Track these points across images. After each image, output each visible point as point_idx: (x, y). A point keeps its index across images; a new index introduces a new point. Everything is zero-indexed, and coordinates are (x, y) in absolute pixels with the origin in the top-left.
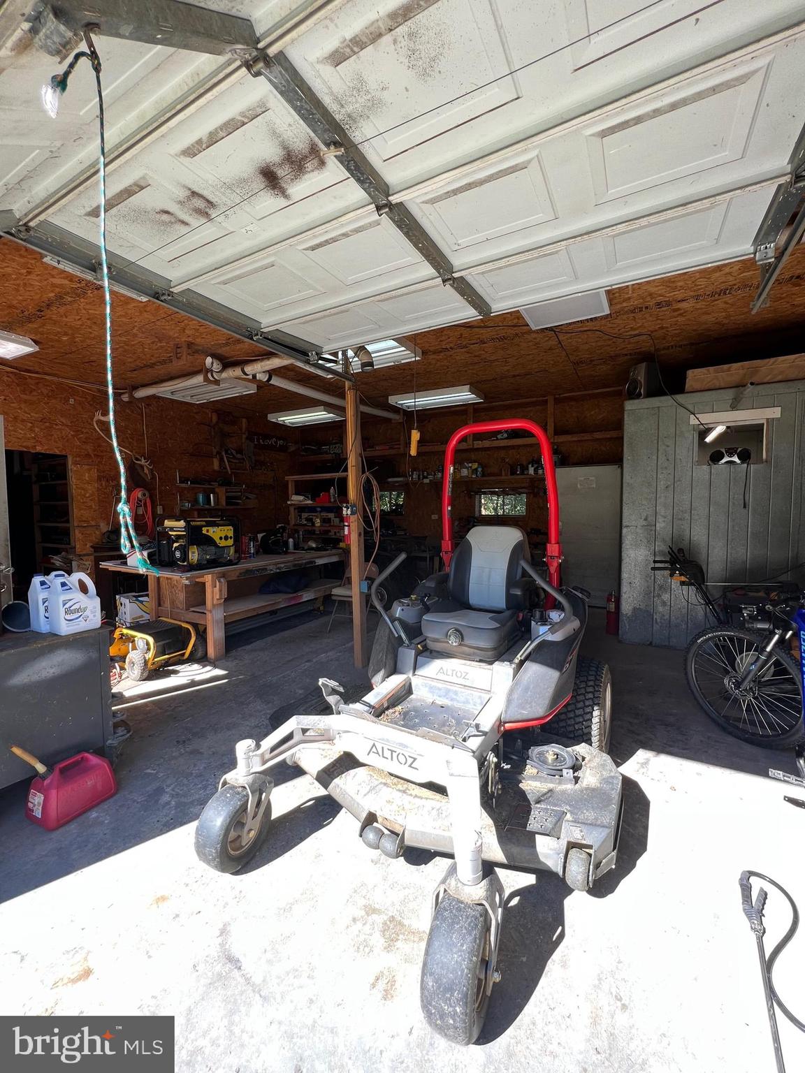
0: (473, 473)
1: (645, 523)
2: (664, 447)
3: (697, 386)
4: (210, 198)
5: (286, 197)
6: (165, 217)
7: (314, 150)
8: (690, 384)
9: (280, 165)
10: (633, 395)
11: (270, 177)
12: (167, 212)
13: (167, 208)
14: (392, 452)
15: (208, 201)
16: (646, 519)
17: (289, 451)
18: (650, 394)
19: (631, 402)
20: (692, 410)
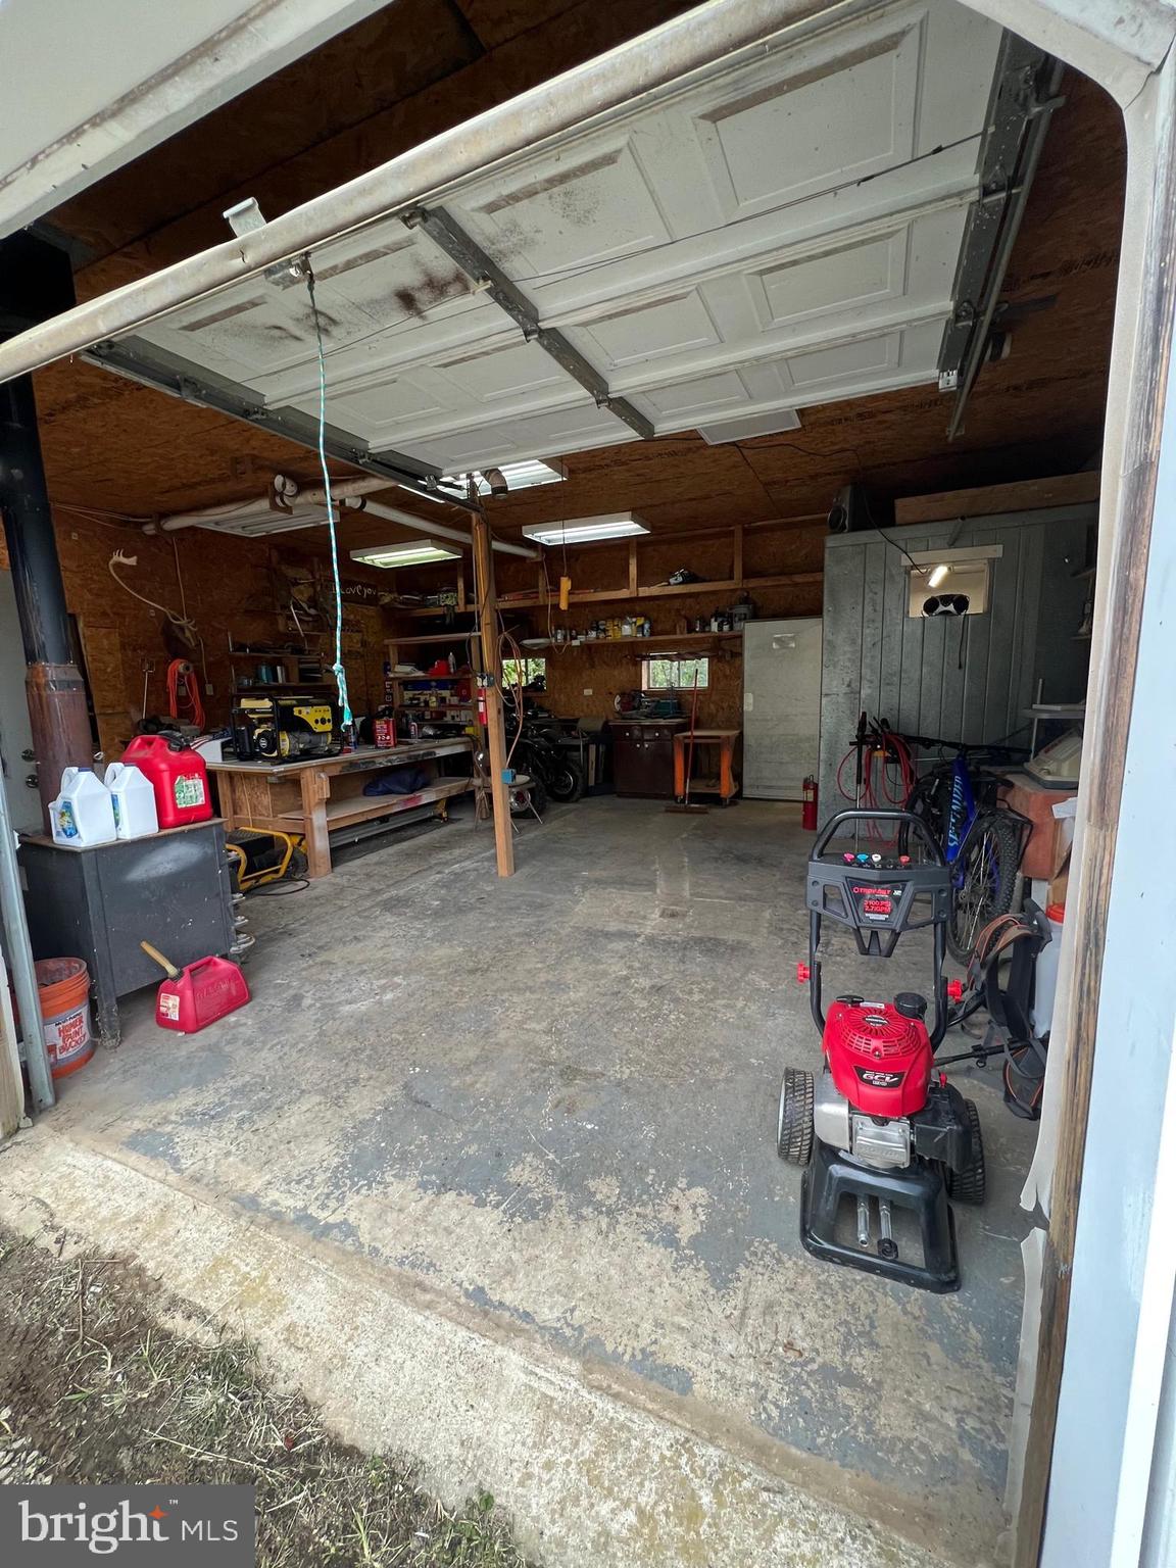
0: (638, 632)
1: (847, 690)
2: (871, 595)
3: (909, 518)
4: (334, 316)
5: (423, 318)
6: (277, 333)
7: (458, 278)
8: (899, 516)
9: (419, 289)
10: (836, 527)
11: (407, 299)
12: (279, 328)
13: (279, 325)
14: (528, 603)
15: (330, 319)
16: (849, 686)
17: (381, 603)
18: (856, 527)
19: (833, 537)
20: (903, 547)
